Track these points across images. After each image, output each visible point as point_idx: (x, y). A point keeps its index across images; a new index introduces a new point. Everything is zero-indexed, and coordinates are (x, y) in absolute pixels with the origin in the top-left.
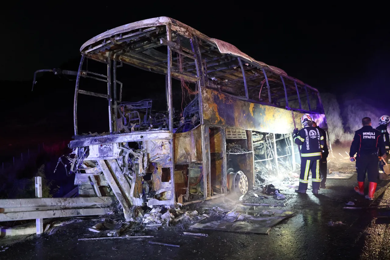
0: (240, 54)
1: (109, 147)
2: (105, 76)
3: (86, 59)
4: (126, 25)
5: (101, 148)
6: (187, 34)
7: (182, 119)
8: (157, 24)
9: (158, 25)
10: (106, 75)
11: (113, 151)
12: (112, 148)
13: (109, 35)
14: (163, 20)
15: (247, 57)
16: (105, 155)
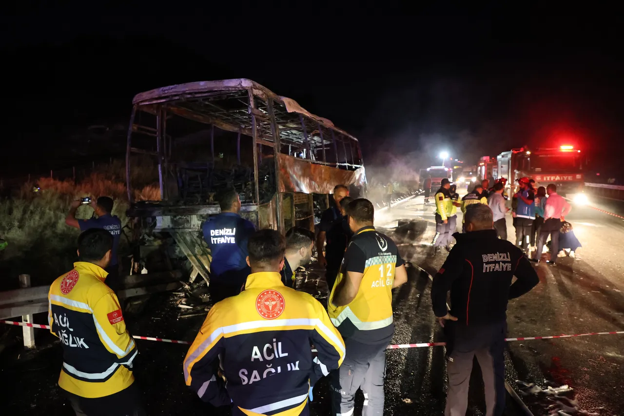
0: (301, 110)
1: (186, 218)
2: (153, 129)
3: (138, 111)
4: (202, 83)
5: (175, 219)
6: (264, 96)
7: (249, 184)
8: (239, 88)
9: (241, 89)
10: (156, 129)
11: (191, 223)
12: (189, 219)
13: (179, 92)
14: (246, 83)
15: (306, 113)
16: (180, 227)
